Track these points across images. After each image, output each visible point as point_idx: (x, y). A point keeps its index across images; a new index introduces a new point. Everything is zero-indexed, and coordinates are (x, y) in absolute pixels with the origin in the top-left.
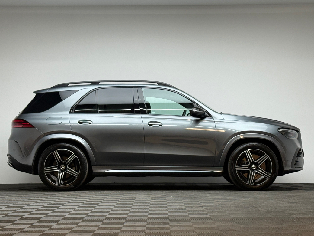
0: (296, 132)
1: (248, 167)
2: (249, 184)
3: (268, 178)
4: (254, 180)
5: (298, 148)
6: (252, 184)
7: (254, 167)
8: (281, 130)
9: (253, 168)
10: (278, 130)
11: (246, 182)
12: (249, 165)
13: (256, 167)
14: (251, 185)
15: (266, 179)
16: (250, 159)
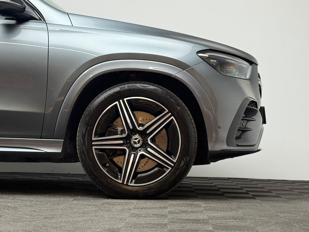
0: (245, 64)
1: (121, 142)
2: (123, 183)
3: (170, 168)
4: (136, 173)
5: (246, 99)
6: (131, 182)
7: (136, 141)
8: (206, 55)
9: (135, 143)
10: (200, 55)
11: (117, 178)
12: (124, 136)
13: (141, 142)
14: (127, 185)
15: (165, 172)
16: (129, 121)
